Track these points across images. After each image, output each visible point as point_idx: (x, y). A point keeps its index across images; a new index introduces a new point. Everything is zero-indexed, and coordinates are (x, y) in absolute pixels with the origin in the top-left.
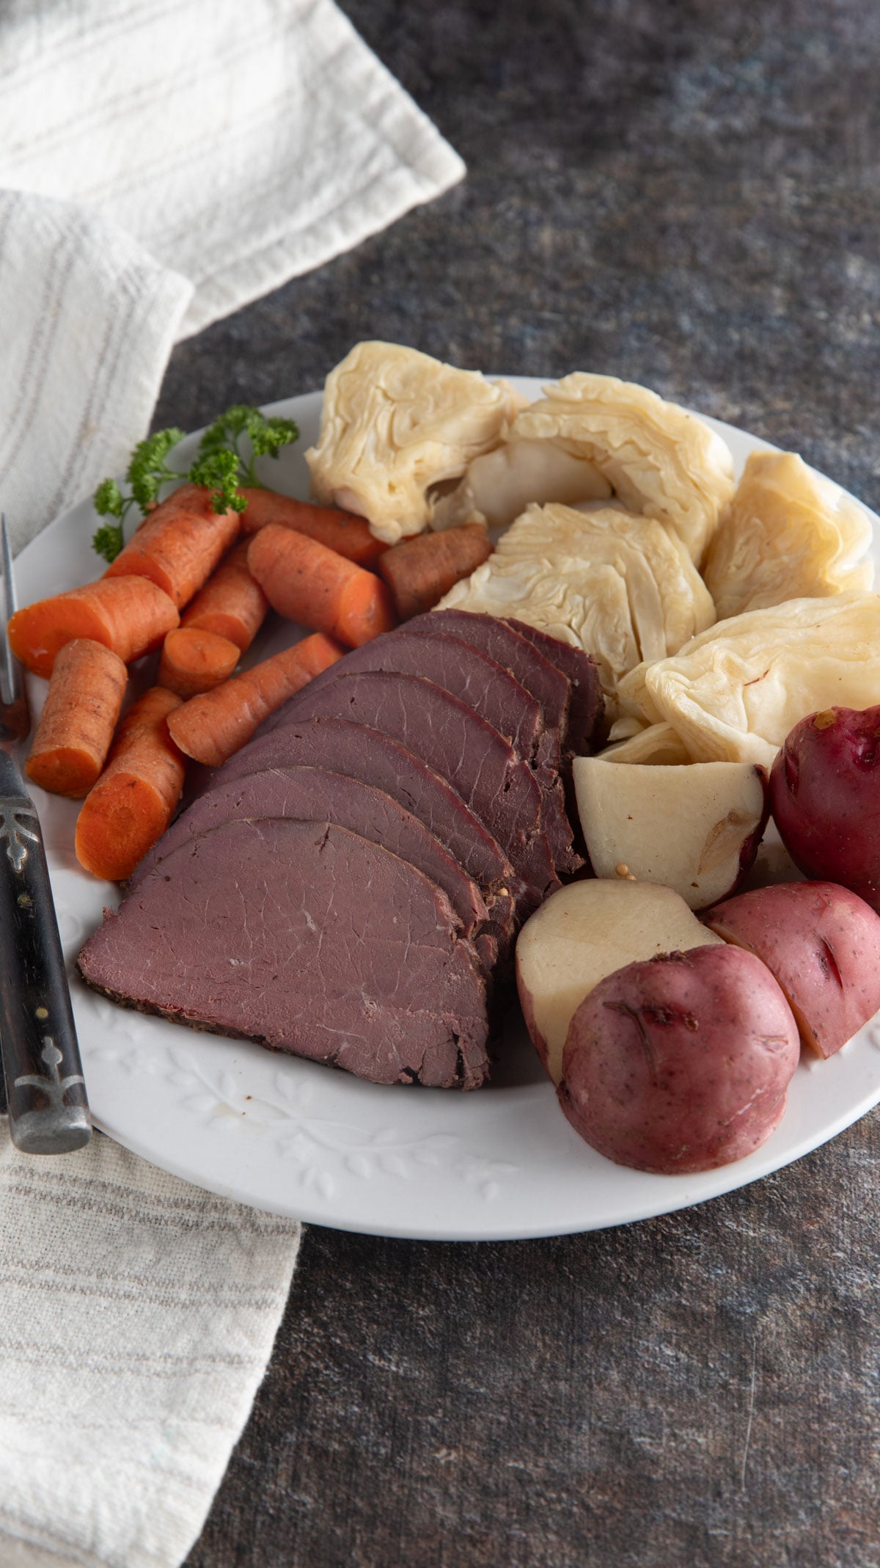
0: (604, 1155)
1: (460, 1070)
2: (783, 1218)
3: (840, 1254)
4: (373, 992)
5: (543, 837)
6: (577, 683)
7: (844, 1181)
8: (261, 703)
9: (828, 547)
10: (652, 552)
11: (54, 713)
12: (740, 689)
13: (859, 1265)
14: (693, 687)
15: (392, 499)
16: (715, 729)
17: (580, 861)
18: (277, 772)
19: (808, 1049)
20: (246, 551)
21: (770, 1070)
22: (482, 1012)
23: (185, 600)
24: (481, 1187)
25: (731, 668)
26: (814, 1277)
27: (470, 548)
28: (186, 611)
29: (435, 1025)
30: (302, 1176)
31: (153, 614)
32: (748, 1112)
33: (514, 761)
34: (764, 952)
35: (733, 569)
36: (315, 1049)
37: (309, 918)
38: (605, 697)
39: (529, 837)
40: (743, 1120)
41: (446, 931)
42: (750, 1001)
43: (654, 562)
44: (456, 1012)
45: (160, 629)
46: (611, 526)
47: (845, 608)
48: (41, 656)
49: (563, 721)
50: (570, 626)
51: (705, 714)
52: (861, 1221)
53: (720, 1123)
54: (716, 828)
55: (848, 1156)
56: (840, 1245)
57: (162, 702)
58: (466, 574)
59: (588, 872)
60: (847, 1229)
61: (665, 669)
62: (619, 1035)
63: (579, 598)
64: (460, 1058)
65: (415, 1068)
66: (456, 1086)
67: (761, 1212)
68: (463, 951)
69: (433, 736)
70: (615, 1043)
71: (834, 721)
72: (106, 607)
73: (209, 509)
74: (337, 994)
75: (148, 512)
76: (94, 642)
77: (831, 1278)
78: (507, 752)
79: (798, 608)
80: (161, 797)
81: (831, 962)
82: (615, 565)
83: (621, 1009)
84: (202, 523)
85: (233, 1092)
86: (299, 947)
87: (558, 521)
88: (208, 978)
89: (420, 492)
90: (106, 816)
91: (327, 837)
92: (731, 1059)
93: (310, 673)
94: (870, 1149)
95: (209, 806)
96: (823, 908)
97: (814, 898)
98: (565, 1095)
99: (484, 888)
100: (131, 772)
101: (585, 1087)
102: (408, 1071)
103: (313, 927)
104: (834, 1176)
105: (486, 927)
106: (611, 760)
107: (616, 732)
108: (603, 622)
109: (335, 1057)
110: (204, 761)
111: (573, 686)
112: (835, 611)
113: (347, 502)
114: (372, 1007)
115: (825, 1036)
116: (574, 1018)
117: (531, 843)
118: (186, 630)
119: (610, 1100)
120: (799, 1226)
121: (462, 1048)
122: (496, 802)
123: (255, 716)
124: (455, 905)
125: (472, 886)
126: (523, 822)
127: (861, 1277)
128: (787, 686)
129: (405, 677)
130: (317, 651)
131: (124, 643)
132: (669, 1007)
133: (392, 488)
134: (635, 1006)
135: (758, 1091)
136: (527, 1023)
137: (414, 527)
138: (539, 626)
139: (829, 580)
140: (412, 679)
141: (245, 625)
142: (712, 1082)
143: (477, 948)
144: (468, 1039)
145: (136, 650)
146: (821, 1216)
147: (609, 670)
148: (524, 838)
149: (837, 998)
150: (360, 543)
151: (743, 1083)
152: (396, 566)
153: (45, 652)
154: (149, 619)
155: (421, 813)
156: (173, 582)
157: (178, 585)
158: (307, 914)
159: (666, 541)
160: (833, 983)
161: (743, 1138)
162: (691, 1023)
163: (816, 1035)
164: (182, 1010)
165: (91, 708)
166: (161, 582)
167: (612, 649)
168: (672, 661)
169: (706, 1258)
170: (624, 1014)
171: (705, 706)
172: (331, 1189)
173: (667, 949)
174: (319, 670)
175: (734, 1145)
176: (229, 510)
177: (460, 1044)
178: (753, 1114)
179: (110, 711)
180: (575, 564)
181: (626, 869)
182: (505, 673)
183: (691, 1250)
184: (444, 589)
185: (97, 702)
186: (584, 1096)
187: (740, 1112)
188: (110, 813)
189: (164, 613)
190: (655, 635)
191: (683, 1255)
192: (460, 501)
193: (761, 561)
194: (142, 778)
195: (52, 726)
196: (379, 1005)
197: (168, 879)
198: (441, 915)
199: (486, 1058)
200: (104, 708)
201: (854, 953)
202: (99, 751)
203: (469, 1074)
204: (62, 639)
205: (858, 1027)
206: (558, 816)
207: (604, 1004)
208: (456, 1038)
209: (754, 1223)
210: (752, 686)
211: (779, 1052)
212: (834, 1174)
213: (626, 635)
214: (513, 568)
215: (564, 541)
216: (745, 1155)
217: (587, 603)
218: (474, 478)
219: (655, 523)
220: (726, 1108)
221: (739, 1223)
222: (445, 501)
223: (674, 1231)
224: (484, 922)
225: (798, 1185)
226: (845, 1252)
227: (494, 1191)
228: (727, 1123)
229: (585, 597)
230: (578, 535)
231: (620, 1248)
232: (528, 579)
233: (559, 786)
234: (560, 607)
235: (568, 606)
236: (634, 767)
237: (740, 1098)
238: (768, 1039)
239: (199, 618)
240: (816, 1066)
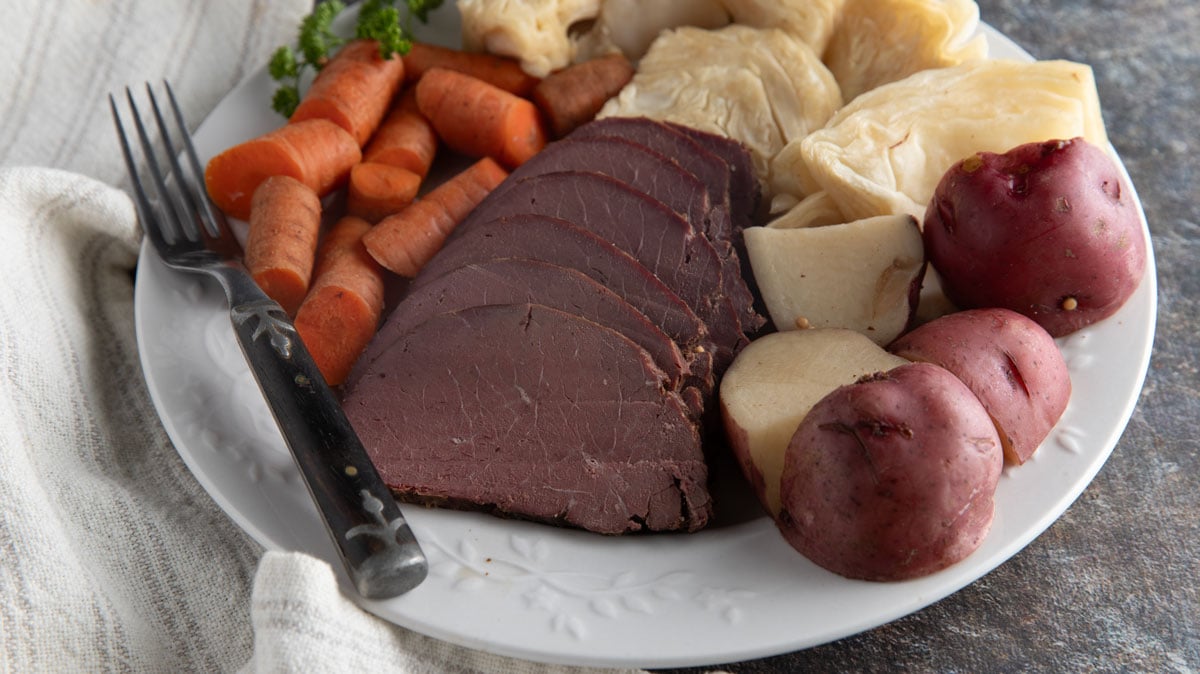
0: (833, 571)
1: (685, 511)
2: (1001, 617)
3: (1060, 644)
4: (594, 454)
5: (727, 300)
6: (733, 168)
7: (1049, 579)
8: (446, 218)
9: (940, 30)
10: (781, 54)
11: (258, 241)
12: (886, 152)
13: (1080, 651)
14: (845, 153)
15: (540, 36)
16: (869, 190)
17: (762, 320)
18: (474, 267)
19: (1009, 454)
20: (413, 94)
21: (983, 470)
22: (699, 455)
23: (365, 135)
24: (725, 614)
25: (875, 135)
26: (1041, 666)
27: (614, 73)
28: (368, 147)
29: (656, 472)
30: (552, 623)
31: (338, 150)
32: (967, 512)
33: (691, 235)
34: (956, 369)
35: (852, 65)
36: (545, 510)
37: (523, 392)
38: (761, 181)
39: (713, 303)
40: (963, 520)
41: (655, 385)
42: (957, 407)
43: (784, 62)
44: (674, 459)
45: (345, 164)
46: (740, 40)
47: (968, 75)
48: (238, 199)
49: (727, 200)
50: (716, 122)
51: (859, 178)
52: (1073, 612)
53: (944, 525)
54: (883, 276)
55: (1048, 556)
56: (1059, 635)
57: (354, 228)
58: (615, 94)
59: (770, 328)
60: (1061, 621)
61: (815, 141)
62: (839, 453)
63: (721, 101)
64: (684, 500)
65: (642, 515)
66: (680, 530)
67: (979, 615)
68: (673, 403)
69: (613, 223)
70: (837, 459)
71: (981, 164)
72: (294, 146)
73: (377, 57)
74: (559, 457)
75: (320, 67)
76: (288, 178)
77: (1057, 666)
78: (684, 227)
79: (925, 79)
80: (367, 305)
81: (1016, 374)
82: (748, 68)
83: (836, 428)
84: (371, 69)
85: (473, 556)
86: (516, 420)
87: (690, 41)
88: (434, 457)
89: (562, 30)
90: (318, 327)
91: (530, 317)
92: (948, 461)
93: (487, 188)
94: (1068, 548)
95: (414, 306)
96: (1001, 326)
97: (990, 319)
98: (788, 525)
99: (681, 347)
100: (337, 285)
101: (809, 509)
102: (635, 518)
103: (528, 400)
104: (1039, 575)
105: (690, 380)
106: (776, 227)
107: (776, 206)
108: (746, 119)
109: (565, 514)
110: (401, 272)
111: (731, 171)
112: (958, 79)
113: (499, 45)
114: (596, 466)
115: (1019, 443)
116: (789, 447)
117: (716, 306)
118: (369, 165)
119: (836, 516)
120: (1017, 623)
121: (685, 490)
122: (679, 273)
123: (442, 229)
124: (659, 364)
125: (673, 343)
126: (707, 289)
127: (1083, 661)
128: (925, 149)
129: (579, 174)
130: (488, 172)
131: (314, 177)
132: (884, 420)
133: (539, 27)
134: (851, 422)
135: (975, 491)
136: (743, 460)
137: (561, 62)
138: (691, 125)
139: (944, 56)
140: (585, 175)
141: (420, 157)
142: (933, 485)
143: (685, 400)
144: (689, 482)
145: (325, 185)
146: (1035, 612)
147: (759, 159)
148: (709, 302)
149: (1026, 406)
150: (516, 80)
151: (961, 483)
152: (551, 95)
153: (241, 194)
154: (334, 155)
155: (614, 286)
156: (352, 122)
157: (357, 124)
158: (520, 388)
159: (791, 45)
160: (1020, 392)
161: (964, 538)
162: (907, 432)
163: (1011, 442)
164: (414, 488)
165: (292, 233)
166: (341, 122)
167: (758, 138)
168: (822, 133)
169: (937, 661)
170: (841, 432)
171: (857, 170)
172: (581, 628)
173: (870, 372)
174: (494, 185)
175: (956, 546)
176: (395, 55)
177: (683, 487)
178: (971, 514)
179: (310, 236)
180: (715, 72)
181: (806, 321)
182: (670, 162)
183: (921, 656)
184: (598, 106)
185: (298, 228)
186: (809, 518)
187: (961, 513)
188: (322, 324)
189: (347, 150)
190: (795, 123)
191: (915, 661)
192: (597, 39)
193: (877, 56)
194: (348, 288)
195: (258, 252)
196: (600, 462)
197: (383, 376)
198: (648, 371)
199: (709, 497)
200: (304, 233)
201: (1035, 363)
202: (304, 270)
203: (694, 514)
204: (256, 179)
205: (1045, 433)
206: (736, 282)
207: (820, 427)
208: (677, 482)
209: (975, 625)
210: (897, 149)
211: (989, 453)
212: (1038, 573)
213: (769, 126)
214: (657, 84)
215: (699, 56)
216: (967, 555)
217: (730, 103)
218: (608, 16)
219: (778, 32)
220: (948, 509)
221: (961, 627)
222: (585, 39)
223: (903, 641)
224: (687, 376)
225: (1008, 587)
226: (1064, 640)
227: (737, 614)
228: (950, 524)
229: (726, 99)
230: (711, 49)
231: (855, 662)
232: (672, 91)
233: (734, 255)
234: (706, 109)
235: (712, 108)
236: (800, 231)
237: (960, 499)
238: (979, 440)
239: (378, 154)
240: (1013, 472)
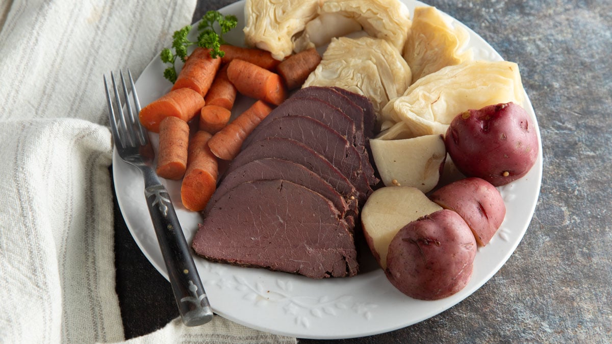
0: (408, 295)
1: (348, 270)
2: (475, 308)
3: (499, 319)
4: (310, 245)
5: (363, 173)
6: (365, 110)
7: (495, 290)
8: (243, 132)
9: (454, 43)
10: (385, 53)
11: (164, 149)
12: (430, 106)
13: (507, 322)
14: (412, 107)
15: (280, 43)
16: (422, 122)
17: (378, 180)
18: (257, 161)
19: (479, 244)
20: (226, 71)
21: (469, 256)
22: (353, 246)
23: (205, 94)
24: (365, 315)
25: (426, 98)
26: (491, 329)
27: (312, 59)
28: (207, 97)
29: (336, 254)
30: (296, 321)
31: (195, 102)
32: (462, 273)
33: (348, 146)
34: (458, 211)
35: (416, 55)
36: (291, 269)
37: (280, 218)
38: (376, 113)
39: (358, 174)
40: (460, 276)
41: (335, 217)
42: (458, 232)
43: (386, 57)
44: (343, 248)
45: (198, 108)
46: (367, 44)
47: (465, 68)
48: (153, 125)
49: (362, 126)
50: (357, 86)
51: (418, 117)
52: (505, 305)
53: (452, 279)
54: (428, 161)
55: (495, 280)
56: (498, 315)
57: (205, 137)
58: (313, 69)
59: (381, 185)
60: (500, 309)
61: (400, 102)
62: (411, 251)
63: (359, 75)
64: (347, 265)
65: (330, 271)
66: (347, 275)
67: (467, 307)
68: (342, 225)
69: (315, 139)
70: (409, 254)
71: (470, 116)
72: (177, 102)
73: (209, 57)
74: (295, 246)
75: (184, 61)
76: (175, 117)
77: (497, 329)
78: (345, 142)
79: (447, 70)
80: (212, 176)
81: (482, 209)
82: (371, 59)
83: (409, 241)
84: (208, 63)
85: (262, 290)
86: (277, 230)
87: (345, 44)
88: (244, 246)
89: (289, 39)
90: (192, 186)
91: (282, 185)
92: (454, 255)
93: (260, 118)
94: (503, 276)
95: (232, 178)
96: (477, 189)
97: (473, 186)
98: (389, 274)
99: (345, 197)
100: (199, 168)
101: (398, 271)
102: (327, 273)
103: (282, 221)
104: (491, 289)
105: (348, 213)
106: (384, 139)
107: (383, 127)
108: (370, 82)
109: (299, 271)
110: (225, 159)
111: (364, 111)
112: (461, 70)
113: (262, 47)
114: (311, 250)
115: (483, 238)
116: (390, 245)
117: (359, 176)
118: (208, 106)
119: (409, 276)
120: (482, 310)
121: (348, 261)
122: (343, 162)
123: (241, 138)
124: (336, 206)
125: (342, 198)
126: (355, 169)
127: (508, 327)
128: (446, 101)
129: (300, 117)
130: (261, 109)
131: (186, 116)
132: (428, 238)
133: (279, 39)
134: (415, 239)
135: (465, 265)
136: (371, 249)
137: (289, 53)
138: (346, 88)
139: (455, 56)
140: (302, 117)
141: (230, 101)
142: (448, 264)
143: (347, 221)
144: (349, 257)
145: (190, 117)
146: (489, 305)
147: (375, 102)
148: (356, 175)
149: (487, 223)
150: (269, 62)
151: (459, 263)
152: (286, 70)
153: (155, 123)
154: (194, 104)
155: (316, 171)
156: (200, 88)
157: (202, 89)
158: (278, 216)
159: (389, 48)
160: (484, 217)
161: (461, 283)
162: (438, 243)
163: (480, 238)
164: (236, 261)
165: (178, 144)
166: (195, 89)
167: (375, 93)
168: (403, 98)
169: (450, 328)
170: (411, 243)
171: (418, 114)
172: (308, 324)
173: (423, 215)
174: (263, 116)
175: (458, 286)
176: (217, 56)
177: (347, 260)
178: (464, 273)
179: (186, 144)
180: (355, 61)
181: (396, 181)
182: (338, 110)
183: (443, 325)
184: (305, 77)
185: (180, 142)
186: (398, 275)
187: (459, 274)
188: (194, 186)
189: (199, 101)
190: (391, 86)
191: (441, 328)
192: (304, 39)
193: (426, 52)
194: (204, 170)
195: (165, 154)
196: (312, 249)
197: (220, 209)
198: (332, 211)
199: (357, 264)
200: (183, 143)
201: (491, 205)
202: (184, 161)
203: (351, 271)
204: (162, 117)
205: (494, 232)
206: (367, 164)
207: (403, 240)
208: (344, 258)
209: (465, 311)
210: (434, 104)
211: (471, 249)
212: (491, 288)
213: (380, 87)
214: (331, 65)
215: (349, 52)
216: (462, 289)
217: (363, 76)
218: (309, 30)
219: (383, 41)
220: (454, 273)
221: (459, 312)
222: (298, 40)
223: (436, 319)
224: (348, 211)
225: (479, 294)
226: (500, 318)
227: (370, 315)
228: (455, 279)
229: (361, 74)
230: (354, 49)
231: (417, 329)
232: (338, 69)
233: (366, 152)
234: (352, 79)
235: (355, 78)
236: (393, 141)
237: (459, 269)
238: (467, 244)
239: (212, 101)
240: (481, 249)
